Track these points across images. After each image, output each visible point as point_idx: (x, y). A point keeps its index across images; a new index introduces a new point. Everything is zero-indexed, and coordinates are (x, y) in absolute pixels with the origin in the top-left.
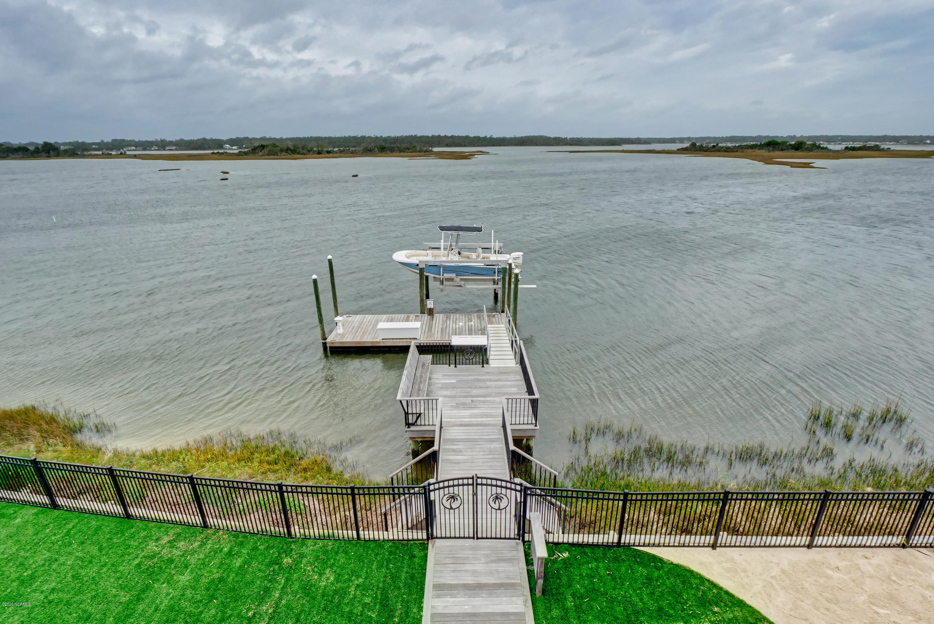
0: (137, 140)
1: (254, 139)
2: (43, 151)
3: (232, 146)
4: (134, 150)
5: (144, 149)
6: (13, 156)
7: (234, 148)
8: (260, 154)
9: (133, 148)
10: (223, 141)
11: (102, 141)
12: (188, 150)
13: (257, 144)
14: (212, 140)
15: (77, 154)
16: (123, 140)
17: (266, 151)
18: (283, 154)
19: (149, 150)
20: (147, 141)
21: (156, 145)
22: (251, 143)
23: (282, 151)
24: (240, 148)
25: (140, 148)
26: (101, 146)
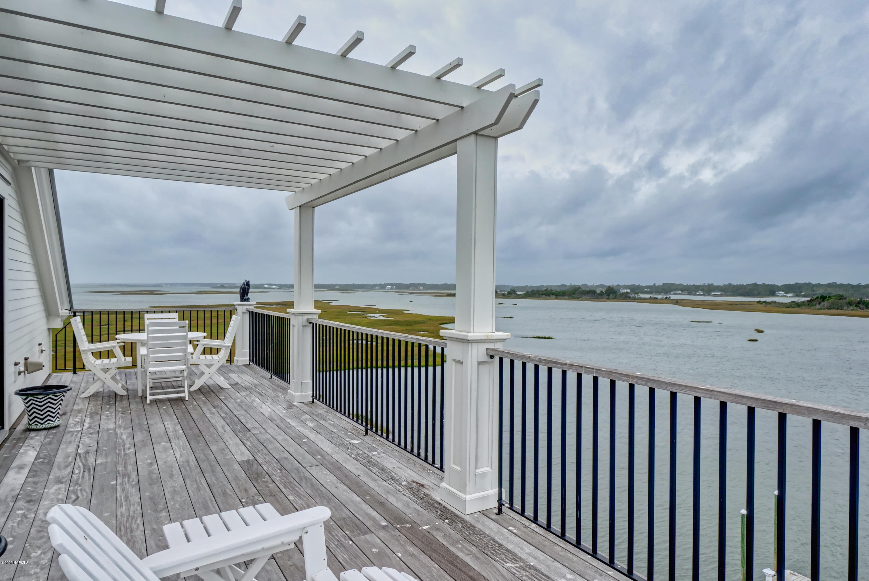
0: (685, 284)
1: (819, 285)
2: (606, 293)
3: (786, 293)
4: (679, 294)
5: (690, 294)
6: (584, 297)
7: (789, 295)
8: (818, 306)
9: (680, 292)
10: (777, 286)
11: (655, 284)
12: (733, 296)
13: (820, 292)
14: (764, 285)
15: (630, 298)
16: (673, 284)
17: (826, 303)
18: (852, 308)
19: (694, 295)
20: (694, 285)
21: (702, 290)
22: (813, 291)
23: (850, 304)
24: (797, 296)
25: (686, 292)
26: (654, 289)
